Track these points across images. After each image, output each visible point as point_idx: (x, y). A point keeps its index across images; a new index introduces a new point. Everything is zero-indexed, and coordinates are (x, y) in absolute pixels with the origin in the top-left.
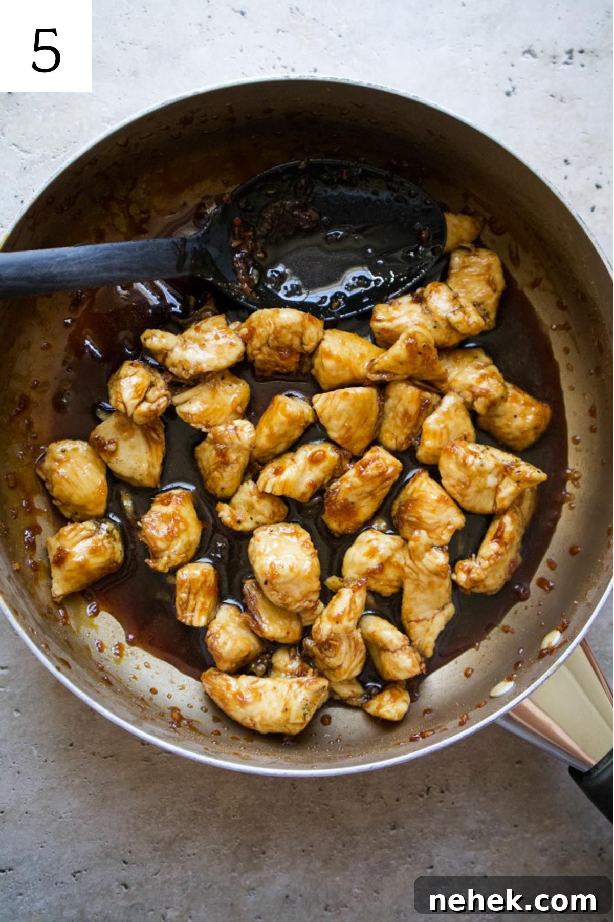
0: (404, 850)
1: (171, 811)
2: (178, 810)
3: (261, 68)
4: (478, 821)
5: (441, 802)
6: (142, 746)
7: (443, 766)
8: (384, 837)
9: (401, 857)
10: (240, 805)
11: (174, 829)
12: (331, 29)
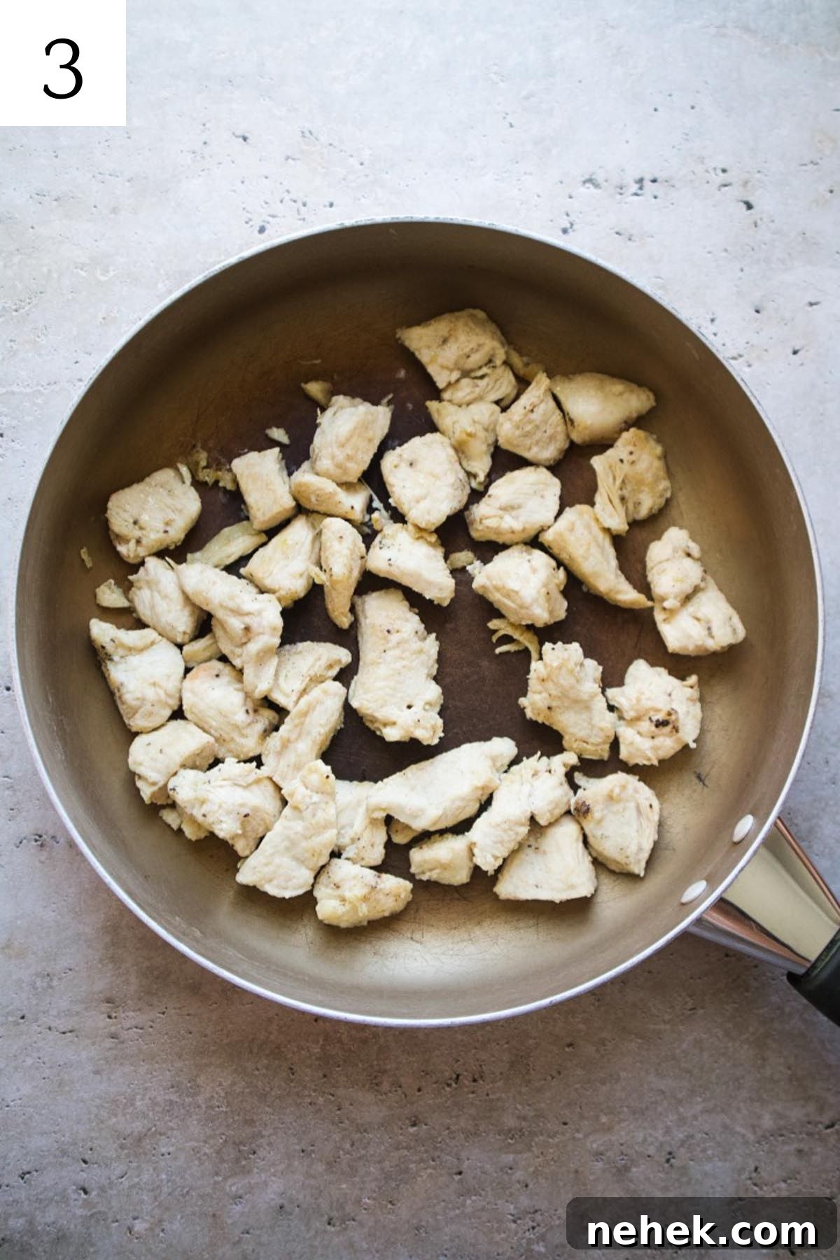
0: (426, 1152)
1: (142, 1099)
2: (150, 1099)
3: (266, 203)
4: (518, 1117)
5: (473, 1092)
6: (108, 1020)
7: (476, 1048)
8: (401, 1134)
9: (422, 1161)
10: (226, 1093)
11: (146, 1122)
12: (351, 156)
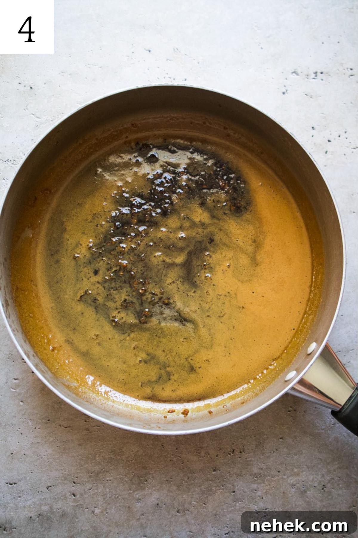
0: (219, 482)
1: (99, 457)
2: (102, 457)
3: (158, 78)
4: (259, 469)
5: (240, 458)
6: (85, 423)
7: (241, 438)
8: (209, 475)
9: (218, 486)
10: (135, 455)
11: (100, 466)
12: (194, 59)
